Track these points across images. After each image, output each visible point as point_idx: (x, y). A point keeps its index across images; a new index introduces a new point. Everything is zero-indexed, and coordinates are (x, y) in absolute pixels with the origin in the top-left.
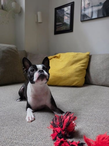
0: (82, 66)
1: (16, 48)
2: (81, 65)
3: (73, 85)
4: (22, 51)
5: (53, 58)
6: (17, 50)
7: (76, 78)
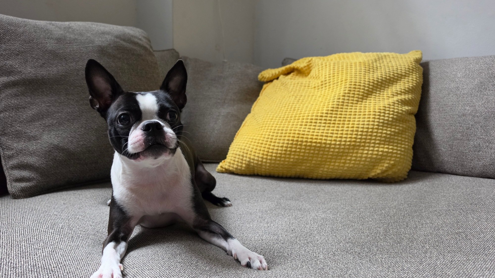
0: (404, 103)
1: (144, 37)
2: (399, 97)
3: (372, 174)
4: (163, 51)
5: (281, 77)
6: (151, 47)
7: (384, 149)
